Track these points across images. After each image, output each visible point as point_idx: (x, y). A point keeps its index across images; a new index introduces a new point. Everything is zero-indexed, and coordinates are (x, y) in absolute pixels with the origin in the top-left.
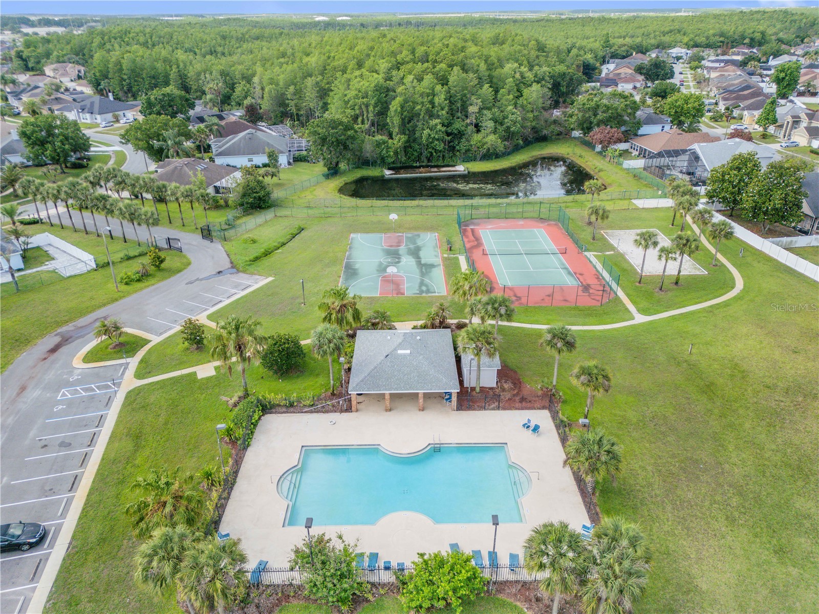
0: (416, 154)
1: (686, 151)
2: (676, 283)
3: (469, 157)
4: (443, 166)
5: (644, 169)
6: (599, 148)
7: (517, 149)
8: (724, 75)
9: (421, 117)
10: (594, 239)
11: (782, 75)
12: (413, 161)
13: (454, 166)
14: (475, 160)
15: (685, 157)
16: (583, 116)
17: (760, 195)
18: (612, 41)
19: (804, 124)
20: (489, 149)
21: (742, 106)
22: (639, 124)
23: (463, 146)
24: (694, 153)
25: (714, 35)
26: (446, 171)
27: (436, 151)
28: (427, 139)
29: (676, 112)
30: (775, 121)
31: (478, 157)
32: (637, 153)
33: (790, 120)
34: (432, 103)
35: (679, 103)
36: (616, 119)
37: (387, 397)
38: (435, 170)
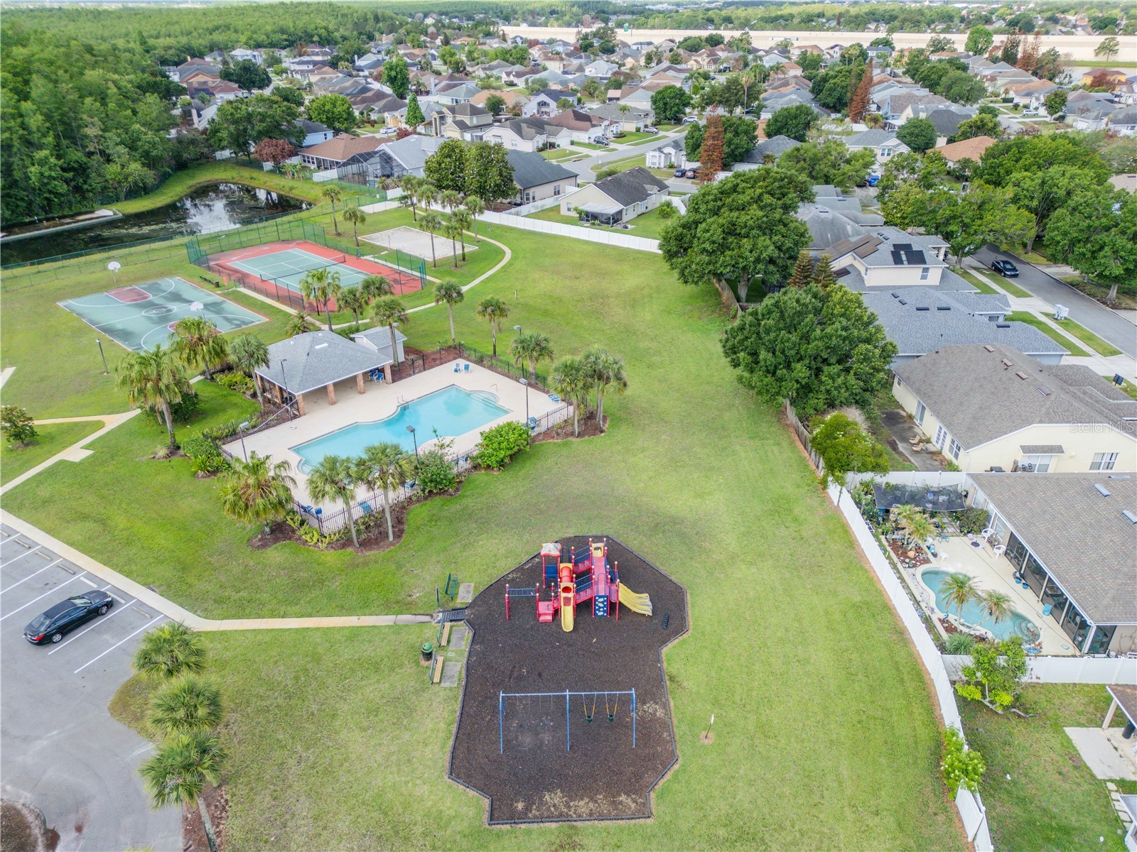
0: (23, 204)
1: (377, 152)
2: (464, 259)
3: (108, 198)
4: (80, 214)
5: (340, 179)
6: (268, 165)
7: (164, 179)
8: (325, 78)
9: (15, 150)
10: (358, 245)
11: (393, 73)
12: (22, 215)
13: (92, 212)
14: (118, 200)
15: (377, 159)
16: (237, 129)
17: (481, 175)
18: (151, 42)
19: (449, 120)
20: (135, 183)
21: (376, 109)
22: (302, 134)
23: (95, 182)
24: (385, 154)
25: (274, 32)
26: (84, 220)
27: (57, 194)
28: (40, 181)
29: (327, 118)
30: (423, 120)
31: (122, 195)
32: (315, 166)
33: (436, 116)
34: (24, 126)
35: (326, 108)
36: (272, 131)
37: (331, 389)
38: (69, 220)
